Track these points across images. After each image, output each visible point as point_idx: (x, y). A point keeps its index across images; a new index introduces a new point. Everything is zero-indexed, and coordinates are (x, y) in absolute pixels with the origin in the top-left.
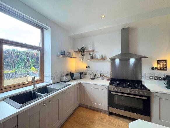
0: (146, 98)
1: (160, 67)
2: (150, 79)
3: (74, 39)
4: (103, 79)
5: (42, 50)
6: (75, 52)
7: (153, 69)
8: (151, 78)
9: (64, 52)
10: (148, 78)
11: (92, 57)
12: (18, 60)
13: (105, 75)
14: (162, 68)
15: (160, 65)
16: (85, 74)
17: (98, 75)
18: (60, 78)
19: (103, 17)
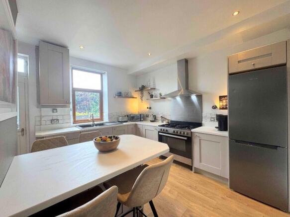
0: (186, 138)
1: (223, 105)
2: (211, 121)
3: (136, 76)
5: (101, 93)
6: (136, 91)
8: (212, 119)
9: (120, 93)
10: (209, 120)
11: (152, 96)
12: (93, 103)
13: (165, 117)
14: (225, 107)
15: (222, 102)
16: (147, 116)
17: (159, 117)
18: (118, 118)
19: (149, 54)
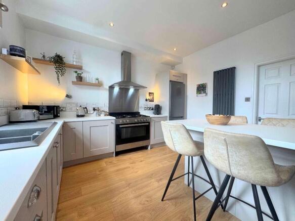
4: (99, 115)
7: (146, 100)
10: (143, 109)
11: (80, 79)
13: (101, 109)
14: (151, 100)
15: (150, 97)
17: (90, 109)
19: (112, 25)
